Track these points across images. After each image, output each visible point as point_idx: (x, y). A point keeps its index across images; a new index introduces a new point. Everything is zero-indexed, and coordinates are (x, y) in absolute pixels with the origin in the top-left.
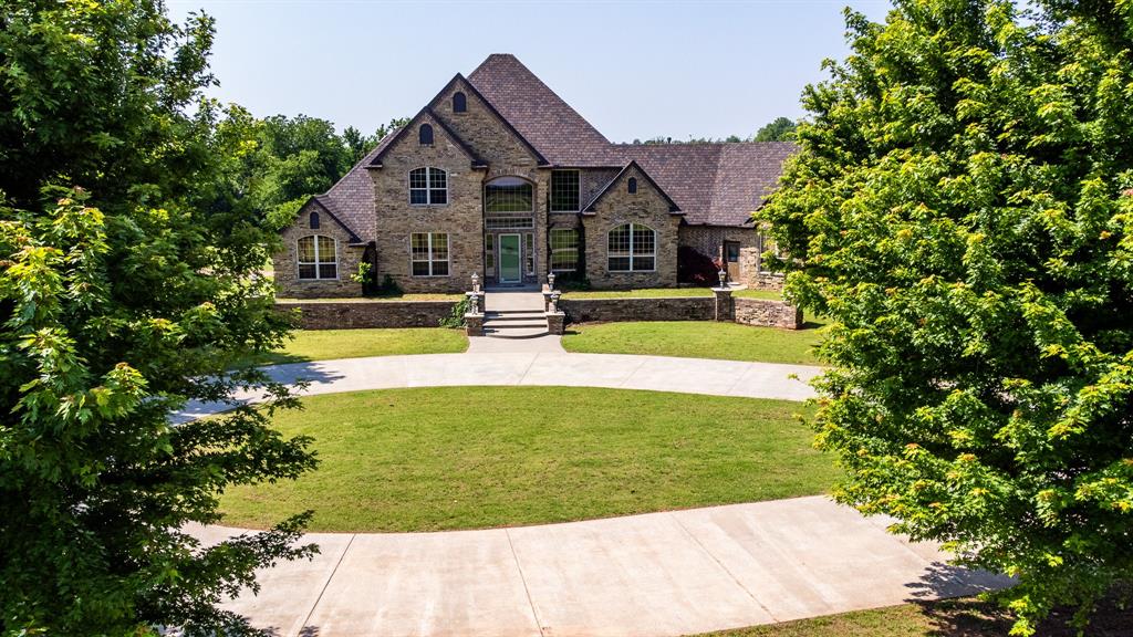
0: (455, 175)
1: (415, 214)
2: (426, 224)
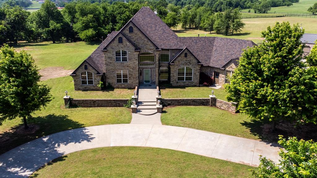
0: (130, 53)
1: (117, 64)
2: (121, 68)
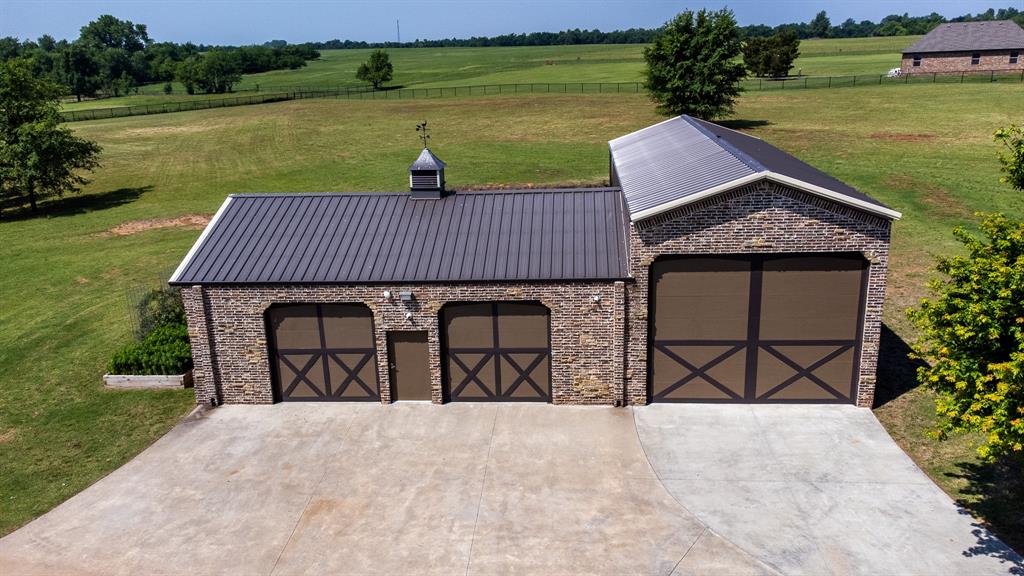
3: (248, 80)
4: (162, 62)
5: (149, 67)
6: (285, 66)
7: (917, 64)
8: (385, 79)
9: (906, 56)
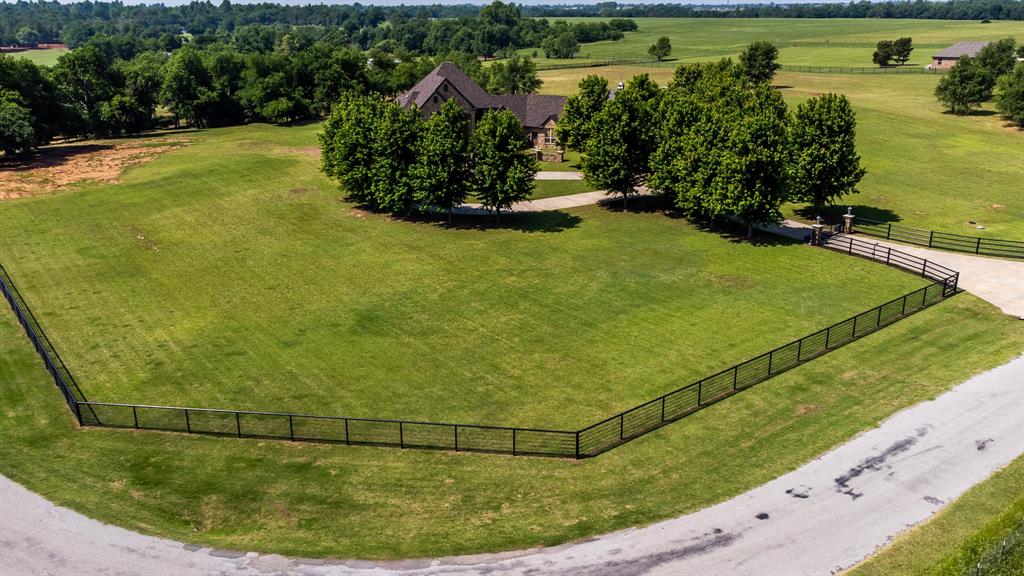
3: (585, 48)
4: (527, 33)
5: (520, 37)
6: (609, 38)
7: (939, 63)
8: (665, 55)
9: (935, 58)
